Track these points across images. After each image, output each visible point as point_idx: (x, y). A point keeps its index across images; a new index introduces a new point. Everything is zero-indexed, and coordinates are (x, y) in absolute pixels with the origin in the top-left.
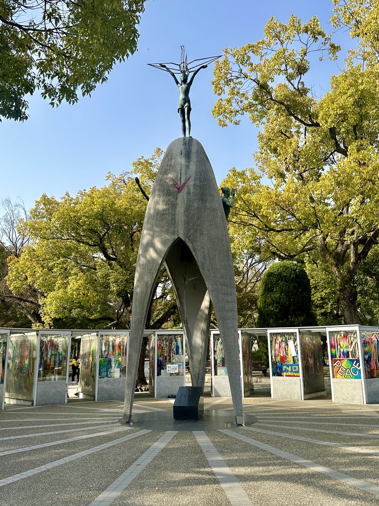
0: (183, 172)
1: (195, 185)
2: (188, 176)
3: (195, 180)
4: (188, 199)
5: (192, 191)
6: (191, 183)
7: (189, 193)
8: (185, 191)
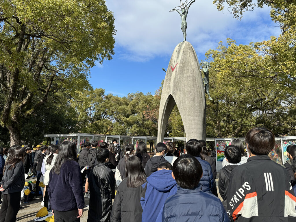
0: (175, 61)
1: (179, 66)
2: (177, 62)
3: (180, 63)
4: (176, 74)
5: (178, 70)
6: (178, 66)
7: (176, 71)
8: (175, 71)
